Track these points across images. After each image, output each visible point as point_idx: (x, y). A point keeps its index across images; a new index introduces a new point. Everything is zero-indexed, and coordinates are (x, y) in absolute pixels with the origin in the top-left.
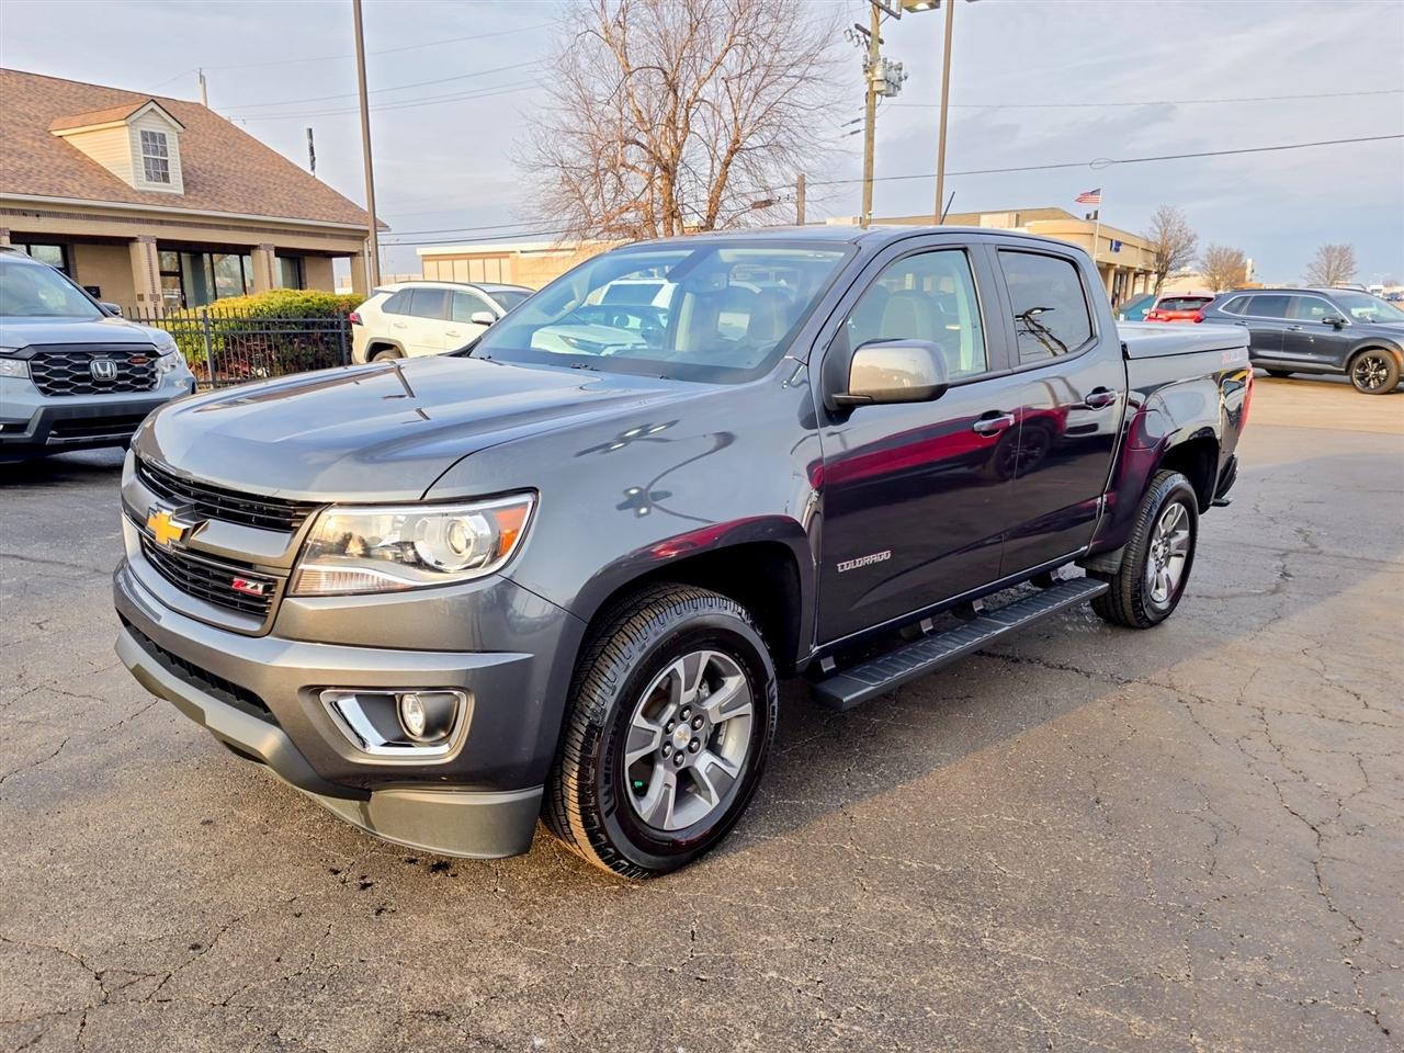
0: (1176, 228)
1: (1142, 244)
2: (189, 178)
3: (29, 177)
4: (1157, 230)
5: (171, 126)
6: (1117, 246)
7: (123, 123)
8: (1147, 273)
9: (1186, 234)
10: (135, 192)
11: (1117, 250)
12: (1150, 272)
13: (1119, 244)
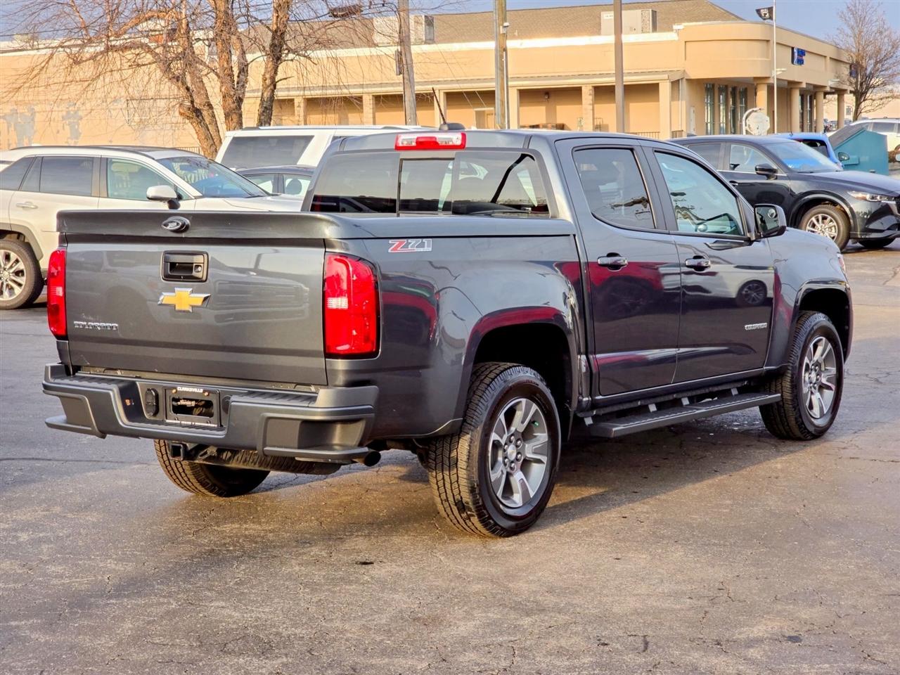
0: (874, 29)
1: (830, 52)
4: (849, 32)
6: (799, 56)
8: (840, 92)
9: (889, 36)
11: (801, 62)
12: (844, 91)
13: (802, 53)
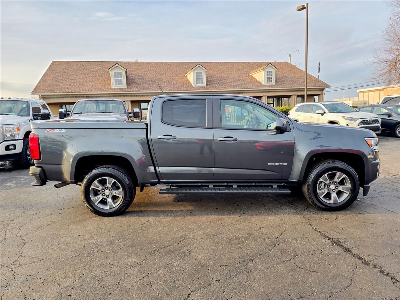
2: (278, 80)
3: (242, 85)
5: (274, 69)
7: (263, 70)
10: (264, 85)
